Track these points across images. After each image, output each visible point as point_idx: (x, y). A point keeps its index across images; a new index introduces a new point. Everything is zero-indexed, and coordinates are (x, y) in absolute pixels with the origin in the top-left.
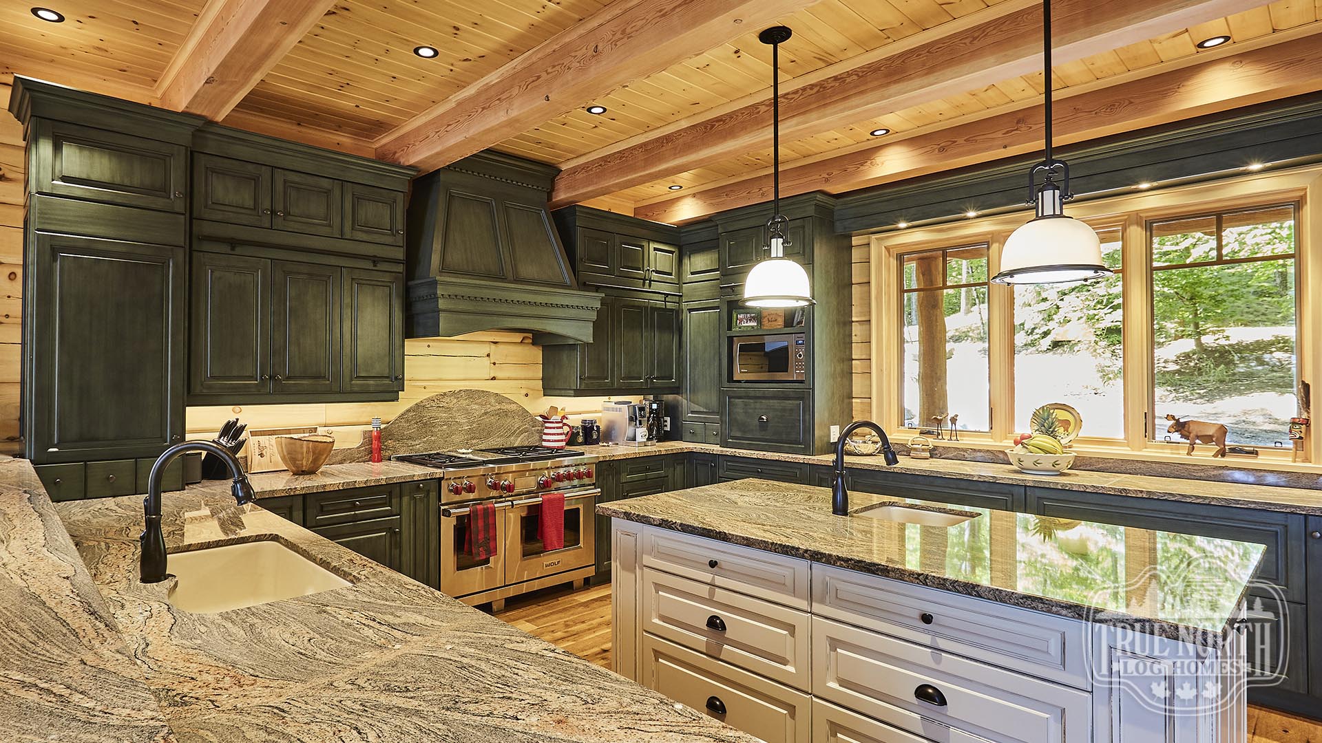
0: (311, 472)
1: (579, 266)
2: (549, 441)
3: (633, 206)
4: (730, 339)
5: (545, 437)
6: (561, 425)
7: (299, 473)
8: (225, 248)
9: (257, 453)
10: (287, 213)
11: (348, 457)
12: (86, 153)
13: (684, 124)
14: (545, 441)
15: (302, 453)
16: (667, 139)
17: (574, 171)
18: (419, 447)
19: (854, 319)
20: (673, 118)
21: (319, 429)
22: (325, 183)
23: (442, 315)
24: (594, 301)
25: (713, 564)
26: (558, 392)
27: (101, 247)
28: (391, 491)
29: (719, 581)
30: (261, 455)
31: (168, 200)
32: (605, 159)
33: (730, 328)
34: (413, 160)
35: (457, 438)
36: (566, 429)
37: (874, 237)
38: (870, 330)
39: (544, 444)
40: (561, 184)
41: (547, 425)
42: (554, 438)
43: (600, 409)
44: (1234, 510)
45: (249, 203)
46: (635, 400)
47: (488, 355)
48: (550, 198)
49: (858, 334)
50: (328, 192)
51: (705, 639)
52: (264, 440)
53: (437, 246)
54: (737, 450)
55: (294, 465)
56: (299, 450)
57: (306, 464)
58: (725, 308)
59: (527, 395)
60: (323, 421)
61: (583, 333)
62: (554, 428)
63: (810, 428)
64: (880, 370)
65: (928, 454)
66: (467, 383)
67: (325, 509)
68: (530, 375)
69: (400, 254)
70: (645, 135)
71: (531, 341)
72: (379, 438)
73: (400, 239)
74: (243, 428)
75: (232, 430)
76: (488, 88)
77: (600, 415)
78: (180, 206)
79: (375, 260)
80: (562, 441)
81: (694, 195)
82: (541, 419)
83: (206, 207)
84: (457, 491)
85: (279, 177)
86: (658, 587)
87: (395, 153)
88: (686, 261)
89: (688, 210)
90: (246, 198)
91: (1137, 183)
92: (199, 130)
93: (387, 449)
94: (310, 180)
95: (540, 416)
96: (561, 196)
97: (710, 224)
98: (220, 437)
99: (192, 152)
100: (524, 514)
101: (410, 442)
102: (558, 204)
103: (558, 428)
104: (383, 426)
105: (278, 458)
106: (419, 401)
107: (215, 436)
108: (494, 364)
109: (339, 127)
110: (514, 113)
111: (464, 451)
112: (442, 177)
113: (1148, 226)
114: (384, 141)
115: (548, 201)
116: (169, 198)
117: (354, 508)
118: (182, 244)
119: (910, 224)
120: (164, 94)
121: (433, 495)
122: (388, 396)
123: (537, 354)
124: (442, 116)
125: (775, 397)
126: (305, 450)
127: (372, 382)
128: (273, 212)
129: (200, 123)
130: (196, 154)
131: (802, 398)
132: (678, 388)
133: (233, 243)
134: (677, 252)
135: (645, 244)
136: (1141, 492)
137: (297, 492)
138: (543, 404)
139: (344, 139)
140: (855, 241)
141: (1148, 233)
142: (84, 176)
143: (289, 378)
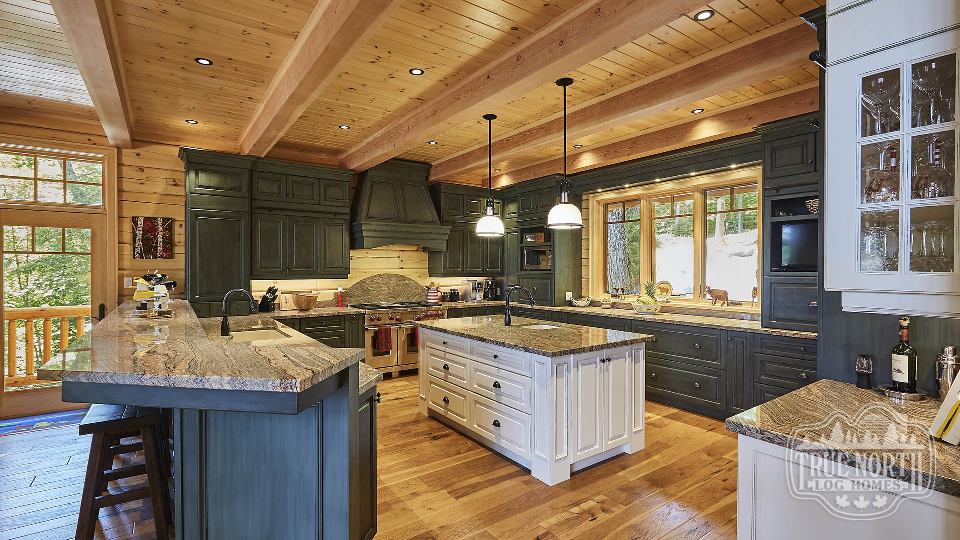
0: (308, 310)
1: (444, 213)
2: (430, 299)
3: (482, 179)
4: (522, 248)
5: (429, 298)
6: (437, 292)
7: (302, 310)
8: (267, 212)
9: (285, 302)
10: (294, 195)
11: (327, 304)
12: (208, 175)
13: (477, 147)
14: (429, 299)
15: (302, 301)
16: (471, 153)
17: (437, 166)
18: (362, 302)
19: (583, 238)
20: (471, 145)
21: (313, 292)
22: (311, 180)
23: (365, 239)
24: (447, 230)
25: (445, 343)
26: (434, 275)
27: (214, 214)
28: (340, 318)
29: (448, 350)
30: (287, 303)
31: (241, 193)
32: (449, 161)
33: (522, 243)
34: (353, 168)
35: (382, 297)
36: (440, 294)
37: (591, 196)
38: (589, 244)
39: (429, 301)
40: (432, 172)
41: (430, 292)
42: (433, 298)
43: (461, 284)
44: (704, 329)
45: (277, 191)
46: (479, 280)
47: (399, 257)
48: (427, 178)
49: (585, 246)
50: (313, 184)
51: (444, 374)
52: (288, 296)
53: (365, 206)
54: (523, 305)
55: (300, 307)
56: (301, 300)
57: (304, 306)
58: (520, 232)
59: (420, 277)
60: (315, 288)
61: (443, 246)
62: (433, 293)
63: (553, 294)
64: (593, 264)
65: (610, 307)
66: (387, 271)
67: (310, 325)
68: (422, 266)
69: (348, 211)
70: (463, 151)
71: (422, 250)
72: (342, 296)
73: (348, 203)
74: (277, 290)
75: (272, 291)
76: (376, 139)
77: (461, 287)
78: (247, 195)
79: (336, 214)
80: (437, 299)
81: (507, 174)
82: (427, 289)
83: (258, 194)
84: (372, 320)
85: (290, 179)
86: (432, 355)
87: (347, 163)
88: (506, 207)
89: (505, 182)
90: (275, 189)
91: (690, 173)
92: (255, 162)
93: (347, 301)
94: (305, 179)
95: (426, 287)
96: (433, 178)
97: (513, 189)
98: (267, 294)
99: (252, 171)
100: (410, 333)
101: (358, 299)
102: (433, 182)
103: (435, 293)
104: (344, 291)
105: (293, 304)
106: (362, 279)
107: (265, 294)
108: (402, 261)
109: (321, 152)
110: (385, 151)
111: (384, 303)
112: (369, 172)
113: (704, 192)
114: (343, 157)
115: (426, 181)
116: (242, 192)
117: (323, 326)
118: (248, 211)
119: (604, 190)
120: (241, 144)
121: (361, 322)
122: (344, 276)
123: (426, 256)
124: (362, 148)
125: (540, 278)
126: (303, 300)
127: (335, 270)
128: (288, 195)
129: (254, 159)
130: (253, 172)
131: (550, 279)
132: (503, 273)
133: (270, 209)
134: (502, 203)
135: (482, 199)
136: (671, 321)
137: (297, 318)
138: (428, 282)
139: (324, 157)
140: (584, 198)
141: (703, 197)
142: (207, 185)
143: (295, 268)
